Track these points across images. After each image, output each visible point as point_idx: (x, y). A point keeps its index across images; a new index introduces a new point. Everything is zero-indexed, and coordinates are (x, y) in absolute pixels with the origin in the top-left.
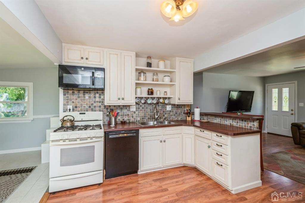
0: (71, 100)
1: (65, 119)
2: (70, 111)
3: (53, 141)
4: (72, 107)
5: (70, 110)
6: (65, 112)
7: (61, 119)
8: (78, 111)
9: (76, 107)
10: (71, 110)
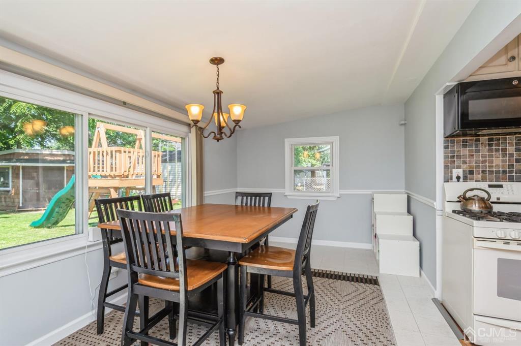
0: (459, 157)
1: (469, 195)
2: (458, 181)
3: (480, 239)
4: (463, 171)
5: (458, 178)
6: (448, 181)
7: (461, 196)
8: (476, 181)
9: (471, 172)
10: (461, 180)
